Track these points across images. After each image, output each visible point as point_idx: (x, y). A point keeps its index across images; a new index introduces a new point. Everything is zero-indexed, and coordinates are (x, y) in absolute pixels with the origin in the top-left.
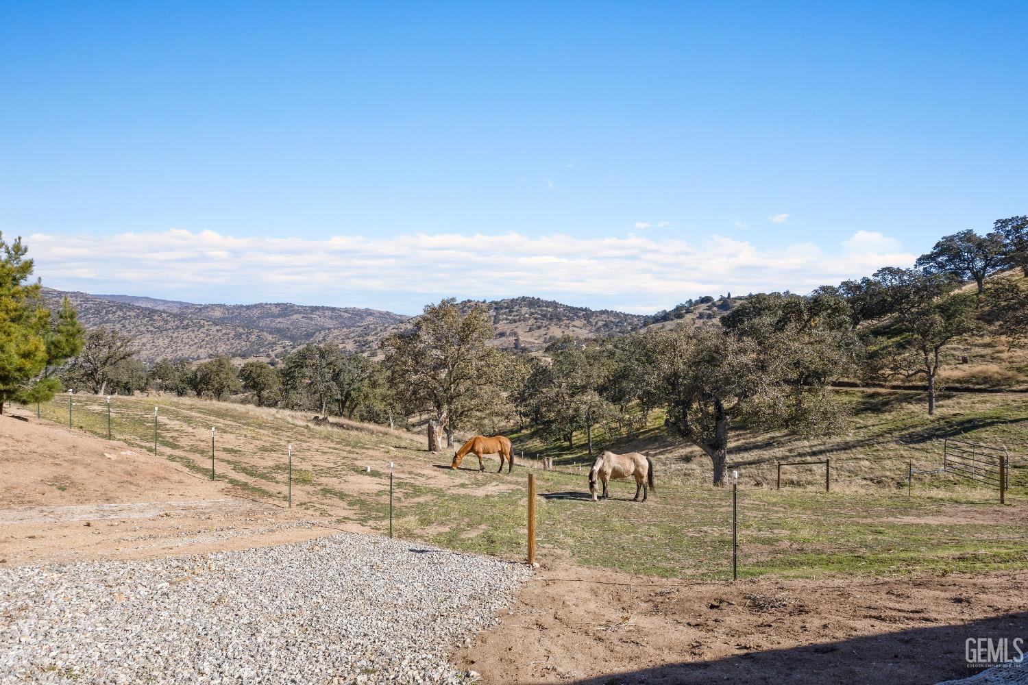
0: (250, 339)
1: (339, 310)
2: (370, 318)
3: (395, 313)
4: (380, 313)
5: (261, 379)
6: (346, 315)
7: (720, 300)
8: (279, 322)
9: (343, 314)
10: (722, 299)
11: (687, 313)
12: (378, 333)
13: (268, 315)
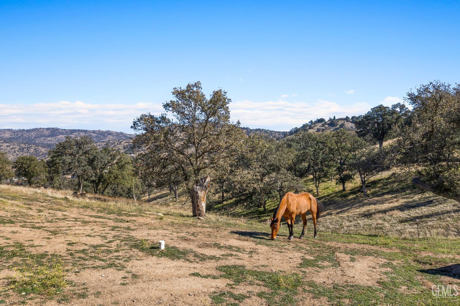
0: (30, 152)
1: (90, 132)
2: (111, 137)
3: (126, 133)
4: (116, 133)
5: (30, 169)
6: (94, 135)
7: (329, 120)
8: (49, 140)
9: (92, 134)
10: (330, 120)
11: (310, 128)
12: (116, 146)
13: (42, 136)
